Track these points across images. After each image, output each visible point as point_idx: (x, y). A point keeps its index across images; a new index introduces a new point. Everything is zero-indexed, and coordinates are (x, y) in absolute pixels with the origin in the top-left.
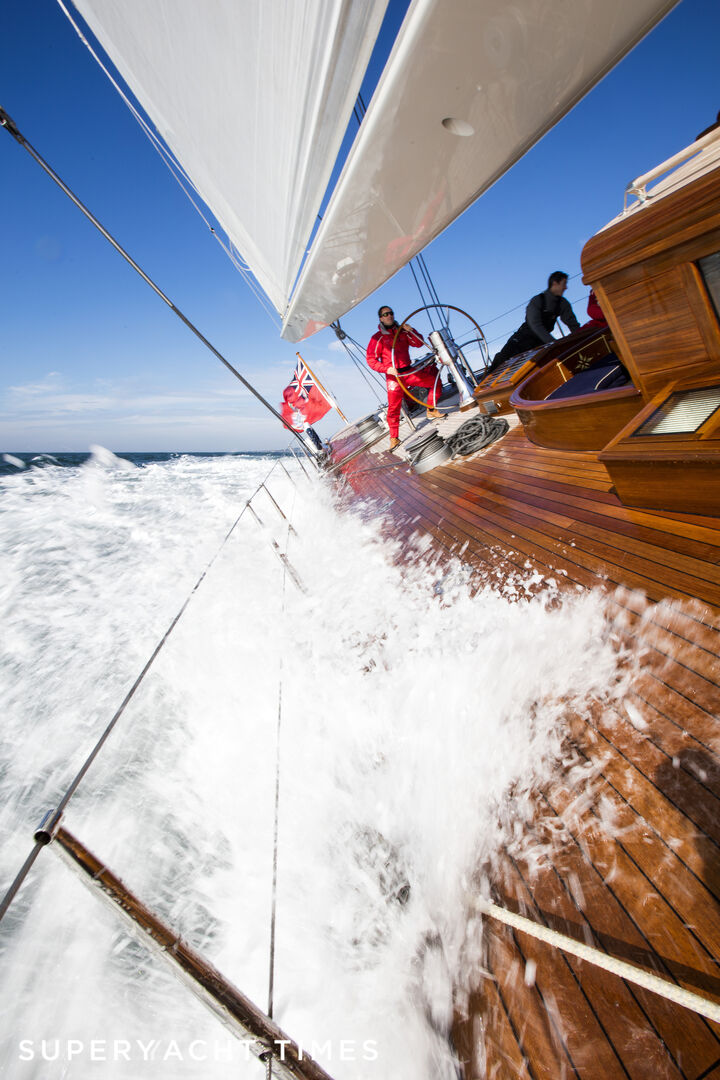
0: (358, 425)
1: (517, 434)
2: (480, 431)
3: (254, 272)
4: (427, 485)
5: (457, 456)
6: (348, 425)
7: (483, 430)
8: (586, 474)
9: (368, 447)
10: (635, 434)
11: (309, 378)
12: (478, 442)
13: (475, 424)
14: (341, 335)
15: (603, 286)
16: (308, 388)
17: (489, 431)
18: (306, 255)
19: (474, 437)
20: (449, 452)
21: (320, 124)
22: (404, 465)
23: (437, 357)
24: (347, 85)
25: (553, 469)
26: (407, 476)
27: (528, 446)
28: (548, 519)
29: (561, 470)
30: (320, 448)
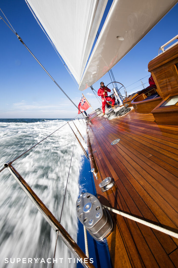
0: (96, 110)
1: (133, 111)
2: (124, 110)
3: (73, 74)
4: (111, 122)
5: (118, 116)
6: (93, 111)
7: (125, 110)
8: (148, 118)
9: (98, 115)
10: (160, 106)
11: (85, 100)
12: (123, 113)
13: (123, 109)
14: (92, 89)
15: (153, 72)
16: (85, 102)
17: (126, 110)
18: (85, 69)
19: (122, 112)
20: (116, 115)
21: (88, 39)
22: (105, 119)
23: (114, 94)
24: (95, 29)
25: (141, 117)
26: (106, 121)
27: (135, 113)
28: (139, 128)
29: (143, 118)
30: (87, 116)
